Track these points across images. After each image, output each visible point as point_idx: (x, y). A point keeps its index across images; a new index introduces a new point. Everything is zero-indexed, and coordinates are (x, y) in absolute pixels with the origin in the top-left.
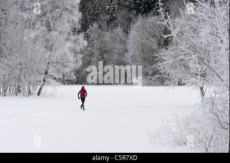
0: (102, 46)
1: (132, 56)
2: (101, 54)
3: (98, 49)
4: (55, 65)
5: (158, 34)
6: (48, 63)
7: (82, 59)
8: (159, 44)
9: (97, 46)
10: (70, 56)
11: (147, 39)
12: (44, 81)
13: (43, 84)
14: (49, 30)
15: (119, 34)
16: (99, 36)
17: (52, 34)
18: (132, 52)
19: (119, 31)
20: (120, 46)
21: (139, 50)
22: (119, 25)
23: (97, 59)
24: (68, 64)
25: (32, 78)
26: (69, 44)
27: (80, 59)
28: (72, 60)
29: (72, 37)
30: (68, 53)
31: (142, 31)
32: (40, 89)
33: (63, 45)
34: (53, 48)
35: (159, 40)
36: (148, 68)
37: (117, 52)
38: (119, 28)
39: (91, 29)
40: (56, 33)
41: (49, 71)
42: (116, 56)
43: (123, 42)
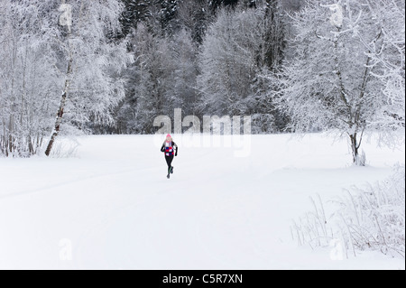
0: (155, 63)
1: (209, 82)
2: (153, 78)
3: (147, 68)
4: (77, 98)
5: (255, 41)
6: (64, 96)
7: (125, 87)
8: (258, 59)
9: (144, 64)
10: (105, 82)
11: (235, 49)
12: (57, 128)
13: (55, 134)
14: (65, 35)
15: (184, 42)
16: (150, 45)
17: (70, 41)
18: (209, 73)
19: (184, 36)
20: (186, 64)
21: (223, 71)
22: (183, 25)
23: (145, 88)
24: (100, 96)
25: (35, 123)
26: (102, 60)
27: (122, 86)
28: (107, 89)
29: (107, 48)
30: (101, 76)
31: (225, 35)
32: (51, 143)
33: (90, 61)
34: (74, 68)
35: (258, 52)
36: (238, 102)
37: (181, 75)
38: (183, 31)
39: (134, 33)
40: (78, 40)
41: (66, 109)
42: (179, 82)
43: (193, 57)
